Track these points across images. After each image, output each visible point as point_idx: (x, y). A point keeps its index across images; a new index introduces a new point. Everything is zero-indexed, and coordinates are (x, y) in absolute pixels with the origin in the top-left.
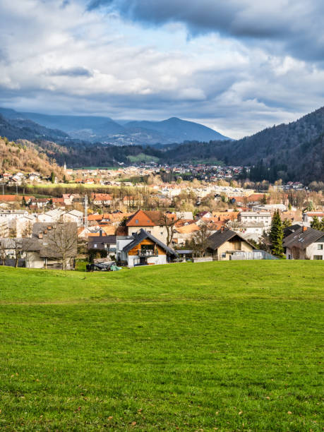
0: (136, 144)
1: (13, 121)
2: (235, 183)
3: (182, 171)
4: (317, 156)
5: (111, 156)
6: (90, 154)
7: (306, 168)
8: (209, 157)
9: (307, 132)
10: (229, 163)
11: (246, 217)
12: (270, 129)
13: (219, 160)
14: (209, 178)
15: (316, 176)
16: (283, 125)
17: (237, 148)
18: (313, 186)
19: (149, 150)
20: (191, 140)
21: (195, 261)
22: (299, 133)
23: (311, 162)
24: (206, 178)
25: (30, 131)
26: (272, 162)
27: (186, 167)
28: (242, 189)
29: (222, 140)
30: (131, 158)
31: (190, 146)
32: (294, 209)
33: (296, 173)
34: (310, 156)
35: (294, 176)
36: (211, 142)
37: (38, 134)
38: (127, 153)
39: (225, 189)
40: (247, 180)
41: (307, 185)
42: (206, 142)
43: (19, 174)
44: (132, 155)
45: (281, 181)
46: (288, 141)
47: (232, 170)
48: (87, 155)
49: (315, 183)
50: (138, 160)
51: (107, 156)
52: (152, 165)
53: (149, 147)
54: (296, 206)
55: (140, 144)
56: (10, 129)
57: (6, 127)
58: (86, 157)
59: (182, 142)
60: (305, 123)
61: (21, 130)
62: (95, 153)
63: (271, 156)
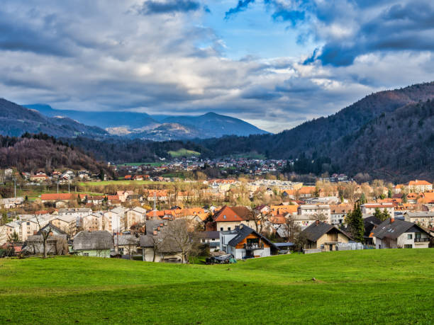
0: (175, 139)
1: (51, 119)
2: (281, 176)
3: (225, 165)
4: (360, 149)
5: (152, 151)
6: (131, 150)
7: (349, 160)
8: (249, 151)
9: (347, 124)
10: (270, 157)
11: (306, 210)
12: (310, 122)
13: (260, 153)
14: (254, 172)
15: (360, 168)
16: (323, 118)
17: (277, 142)
18: (359, 178)
19: (189, 145)
20: (229, 134)
21: (306, 253)
22: (339, 126)
23: (354, 154)
24: (251, 171)
25: (70, 129)
26: (315, 154)
27: (228, 161)
28: (290, 182)
29: (261, 134)
30: (173, 153)
31: (230, 140)
32: (346, 201)
33: (340, 166)
34: (352, 148)
35: (338, 169)
36: (250, 136)
37: (77, 131)
38: (169, 149)
39: (274, 182)
40: (293, 173)
41: (352, 177)
42: (245, 136)
43: (69, 172)
44: (172, 150)
45: (327, 173)
46: (328, 133)
47: (275, 164)
48: (129, 151)
49: (360, 175)
50: (179, 155)
51: (148, 152)
52: (193, 160)
53: (189, 142)
54: (346, 198)
55: (180, 139)
56: (49, 127)
57: (45, 125)
58: (128, 153)
59: (221, 136)
60: (344, 116)
61: (60, 128)
62: (136, 150)
63: (313, 150)
